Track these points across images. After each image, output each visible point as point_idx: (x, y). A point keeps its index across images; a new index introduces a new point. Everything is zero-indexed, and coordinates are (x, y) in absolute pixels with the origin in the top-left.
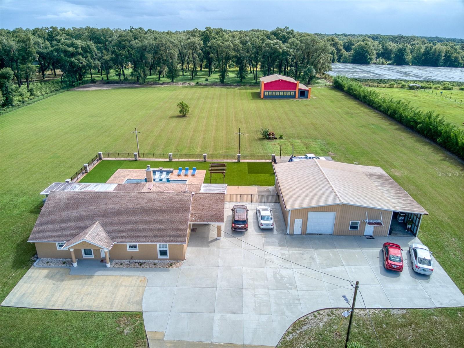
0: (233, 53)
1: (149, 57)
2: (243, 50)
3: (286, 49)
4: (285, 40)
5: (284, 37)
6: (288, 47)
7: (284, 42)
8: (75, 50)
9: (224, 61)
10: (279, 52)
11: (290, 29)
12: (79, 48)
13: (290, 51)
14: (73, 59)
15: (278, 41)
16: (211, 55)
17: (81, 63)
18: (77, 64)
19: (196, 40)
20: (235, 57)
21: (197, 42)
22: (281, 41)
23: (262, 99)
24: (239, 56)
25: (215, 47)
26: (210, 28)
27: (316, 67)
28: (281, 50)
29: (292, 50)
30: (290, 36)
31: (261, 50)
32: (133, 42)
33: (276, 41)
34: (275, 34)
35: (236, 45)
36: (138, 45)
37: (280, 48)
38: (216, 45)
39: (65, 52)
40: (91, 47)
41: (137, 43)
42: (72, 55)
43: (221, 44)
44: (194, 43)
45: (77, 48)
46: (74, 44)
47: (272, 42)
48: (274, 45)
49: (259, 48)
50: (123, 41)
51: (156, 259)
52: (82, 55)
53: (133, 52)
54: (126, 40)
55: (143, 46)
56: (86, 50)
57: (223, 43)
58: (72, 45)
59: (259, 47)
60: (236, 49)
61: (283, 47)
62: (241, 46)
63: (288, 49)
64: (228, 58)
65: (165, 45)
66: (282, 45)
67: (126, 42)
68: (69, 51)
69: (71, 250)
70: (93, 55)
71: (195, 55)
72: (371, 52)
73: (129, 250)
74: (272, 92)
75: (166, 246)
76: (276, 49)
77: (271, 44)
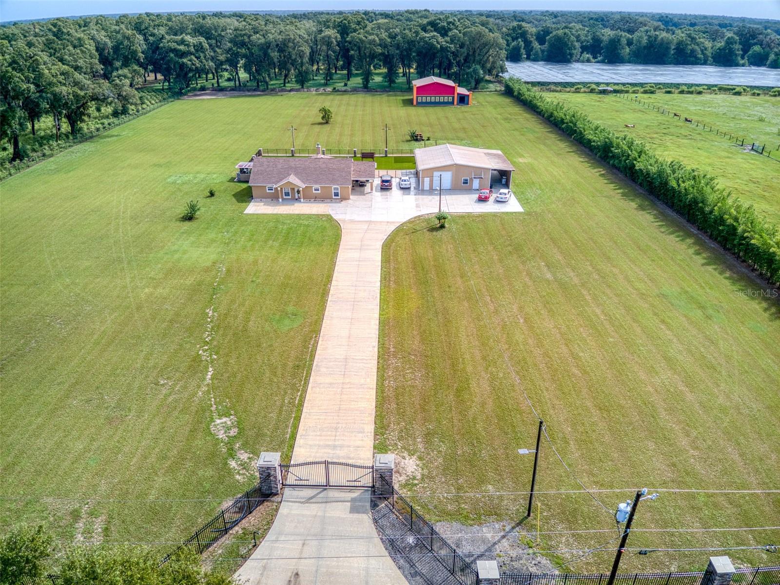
0: (379, 50)
1: (275, 55)
2: (391, 46)
3: (445, 45)
4: (444, 32)
5: (443, 27)
6: (447, 42)
7: (443, 35)
9: (368, 60)
10: (436, 48)
12: (190, 46)
13: (450, 47)
14: (185, 60)
15: (435, 34)
16: (352, 52)
17: (195, 64)
18: (189, 65)
19: (332, 33)
20: (382, 54)
21: (333, 36)
22: (439, 35)
23: (415, 106)
24: (386, 53)
25: (357, 42)
27: (483, 67)
28: (439, 46)
29: (453, 46)
30: (452, 26)
31: (414, 46)
32: (254, 37)
33: (432, 34)
34: (433, 24)
35: (382, 40)
36: (260, 41)
37: (438, 43)
38: (357, 40)
39: (174, 51)
41: (259, 39)
42: (183, 54)
43: (364, 38)
44: (329, 37)
45: (188, 45)
46: (185, 41)
47: (427, 35)
48: (430, 40)
49: (411, 43)
50: (242, 36)
51: (331, 198)
52: (194, 55)
53: (255, 50)
54: (244, 35)
55: (266, 43)
56: (199, 48)
57: (366, 37)
58: (182, 42)
59: (412, 41)
60: (383, 45)
61: (441, 42)
62: (389, 40)
63: (448, 44)
64: (373, 56)
65: (294, 40)
66: (440, 39)
67: (245, 37)
68: (180, 50)
69: (279, 189)
70: (205, 54)
71: (330, 52)
72: (572, 44)
73: (314, 192)
74: (426, 97)
75: (338, 188)
76: (432, 45)
77: (427, 39)
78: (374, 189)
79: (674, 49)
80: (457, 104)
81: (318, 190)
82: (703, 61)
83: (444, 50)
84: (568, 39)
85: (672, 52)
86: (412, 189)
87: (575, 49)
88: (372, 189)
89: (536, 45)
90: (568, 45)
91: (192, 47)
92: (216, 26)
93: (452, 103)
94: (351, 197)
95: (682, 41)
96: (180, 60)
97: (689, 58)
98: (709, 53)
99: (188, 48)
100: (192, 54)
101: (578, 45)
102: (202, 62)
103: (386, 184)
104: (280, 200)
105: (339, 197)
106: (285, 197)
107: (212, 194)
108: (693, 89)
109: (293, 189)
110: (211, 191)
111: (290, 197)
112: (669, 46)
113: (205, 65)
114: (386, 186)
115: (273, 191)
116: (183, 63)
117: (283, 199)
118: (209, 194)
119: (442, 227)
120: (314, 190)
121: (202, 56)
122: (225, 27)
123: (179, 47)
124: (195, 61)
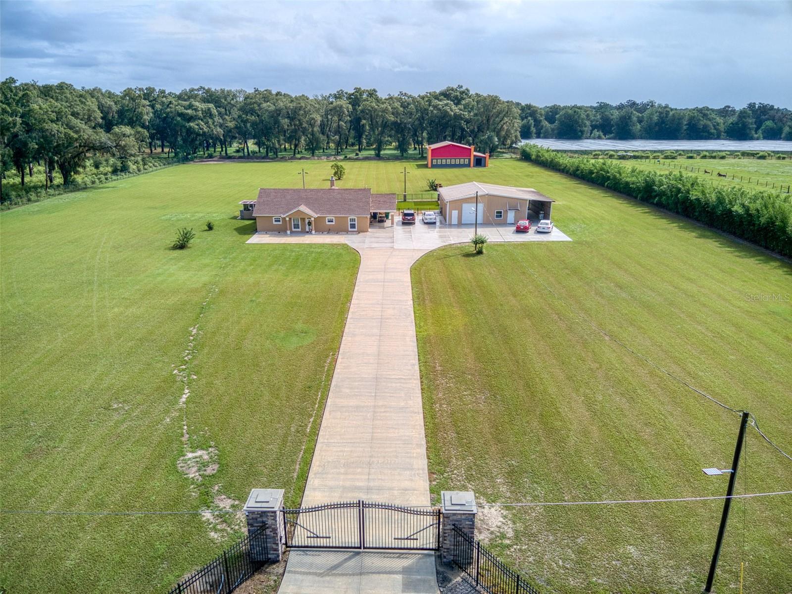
0: (392, 118)
1: (285, 122)
2: (403, 115)
3: (459, 112)
4: (457, 101)
5: (456, 97)
6: (461, 110)
7: (456, 104)
9: (380, 129)
10: (450, 116)
11: (464, 88)
12: (199, 111)
13: (463, 115)
14: (192, 124)
15: (449, 101)
16: (364, 122)
17: (202, 129)
18: (197, 130)
19: (344, 103)
20: (395, 123)
21: (344, 106)
22: (452, 102)
23: (430, 168)
24: (399, 122)
25: (369, 110)
26: (360, 89)
27: (498, 135)
28: (453, 113)
29: (466, 113)
30: (465, 96)
31: (427, 114)
32: (264, 105)
33: (445, 102)
34: (446, 95)
35: (395, 109)
36: (270, 108)
37: (452, 110)
38: (369, 108)
39: (181, 115)
40: (212, 110)
41: (269, 106)
42: (191, 119)
43: (376, 107)
44: (341, 107)
45: (196, 110)
46: (193, 106)
47: (440, 103)
48: (443, 107)
49: (424, 111)
50: (251, 104)
51: (348, 231)
52: (202, 120)
53: (265, 116)
54: (254, 103)
55: (277, 110)
56: (208, 114)
57: (378, 106)
58: (190, 106)
59: (425, 109)
60: (395, 113)
61: (455, 110)
62: (401, 109)
63: (462, 112)
64: (385, 125)
65: (304, 109)
66: (453, 107)
67: (255, 105)
68: (188, 114)
69: (287, 219)
70: (214, 120)
71: (342, 123)
72: (582, 122)
73: (327, 223)
74: (442, 159)
75: (355, 219)
76: (446, 112)
77: (440, 106)
78: (395, 224)
79: (686, 125)
80: (474, 166)
81: (332, 221)
82: (716, 136)
83: (458, 117)
84: (579, 117)
85: (685, 127)
86: (438, 224)
87: (585, 127)
88: (392, 223)
89: (545, 123)
90: (579, 122)
91: (200, 112)
92: (226, 95)
93: (469, 165)
94: (369, 230)
95: (694, 117)
96: (187, 125)
97: (701, 134)
98: (722, 127)
99: (196, 112)
100: (199, 118)
101: (588, 123)
102: (210, 128)
103: (409, 218)
104: (289, 232)
105: (356, 230)
106: (293, 230)
107: (210, 227)
108: (714, 154)
109: (303, 220)
110: (210, 224)
112: (681, 121)
113: (212, 130)
114: (409, 220)
115: (281, 223)
116: (190, 127)
117: (292, 232)
118: (206, 228)
119: (480, 252)
120: (327, 221)
121: (210, 121)
122: (235, 96)
123: (186, 111)
124: (202, 126)
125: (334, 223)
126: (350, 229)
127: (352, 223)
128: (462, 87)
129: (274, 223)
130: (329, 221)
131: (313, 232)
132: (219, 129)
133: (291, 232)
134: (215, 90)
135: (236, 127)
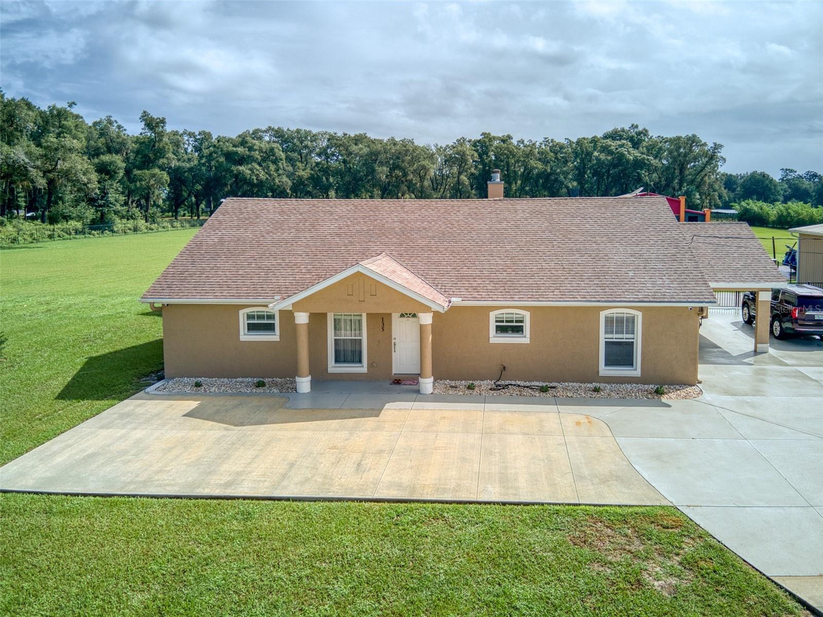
0: (539, 166)
2: (555, 162)
3: (640, 156)
4: (634, 143)
5: (632, 138)
6: (642, 154)
7: (634, 147)
8: (248, 153)
10: (628, 161)
11: (640, 129)
12: (256, 150)
13: (648, 160)
14: (241, 168)
15: (624, 143)
17: (257, 175)
18: (248, 177)
19: (467, 148)
21: (468, 152)
22: (628, 144)
25: (504, 155)
26: (489, 135)
27: (698, 190)
28: (632, 157)
29: (652, 158)
30: (644, 137)
31: (590, 161)
32: (354, 148)
33: (619, 143)
34: (614, 135)
36: (362, 152)
37: (630, 154)
39: (229, 156)
40: (276, 150)
41: (360, 150)
42: (242, 160)
45: (251, 149)
46: (246, 142)
47: (612, 144)
48: (617, 149)
49: (586, 157)
51: (594, 376)
52: (260, 165)
53: (355, 163)
55: (372, 154)
59: (588, 154)
60: (544, 160)
61: (635, 153)
62: (552, 154)
63: (645, 156)
65: (412, 153)
66: (632, 149)
68: (237, 154)
69: (302, 318)
70: (278, 166)
71: (463, 177)
73: (495, 339)
75: (631, 320)
76: (622, 155)
77: (612, 148)
81: (518, 330)
83: (639, 164)
92: (302, 136)
96: (234, 168)
99: (250, 151)
100: (255, 160)
102: (270, 175)
104: (304, 384)
105: (635, 374)
106: (333, 367)
109: (380, 322)
111: (362, 368)
113: (274, 179)
115: (272, 336)
116: (239, 172)
117: (321, 380)
120: (493, 325)
121: (272, 167)
122: (314, 138)
123: (234, 149)
124: (257, 170)
125: (524, 339)
126: (604, 370)
127: (615, 337)
128: (637, 127)
129: (246, 336)
130: (501, 329)
131: (427, 384)
132: (285, 179)
133: (314, 384)
134: (288, 130)
135: (312, 178)
